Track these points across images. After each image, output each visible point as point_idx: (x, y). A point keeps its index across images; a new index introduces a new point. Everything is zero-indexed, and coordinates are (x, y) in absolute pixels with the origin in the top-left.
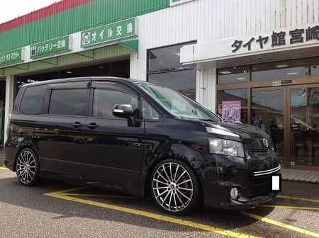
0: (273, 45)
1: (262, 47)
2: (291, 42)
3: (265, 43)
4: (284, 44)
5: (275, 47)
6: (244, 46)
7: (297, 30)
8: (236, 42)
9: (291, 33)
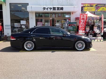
3: (51, 9)
4: (56, 10)
6: (46, 9)
7: (58, 7)
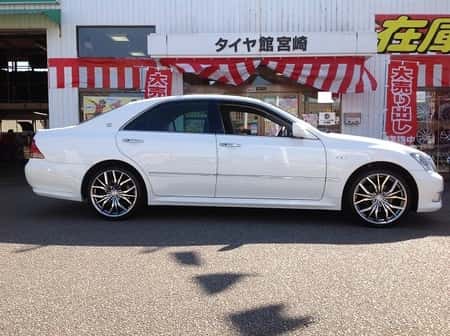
0: (261, 50)
1: (249, 50)
2: (279, 50)
3: (253, 46)
4: (272, 50)
5: (263, 52)
6: (230, 46)
7: (284, 38)
8: (221, 40)
9: (279, 39)
